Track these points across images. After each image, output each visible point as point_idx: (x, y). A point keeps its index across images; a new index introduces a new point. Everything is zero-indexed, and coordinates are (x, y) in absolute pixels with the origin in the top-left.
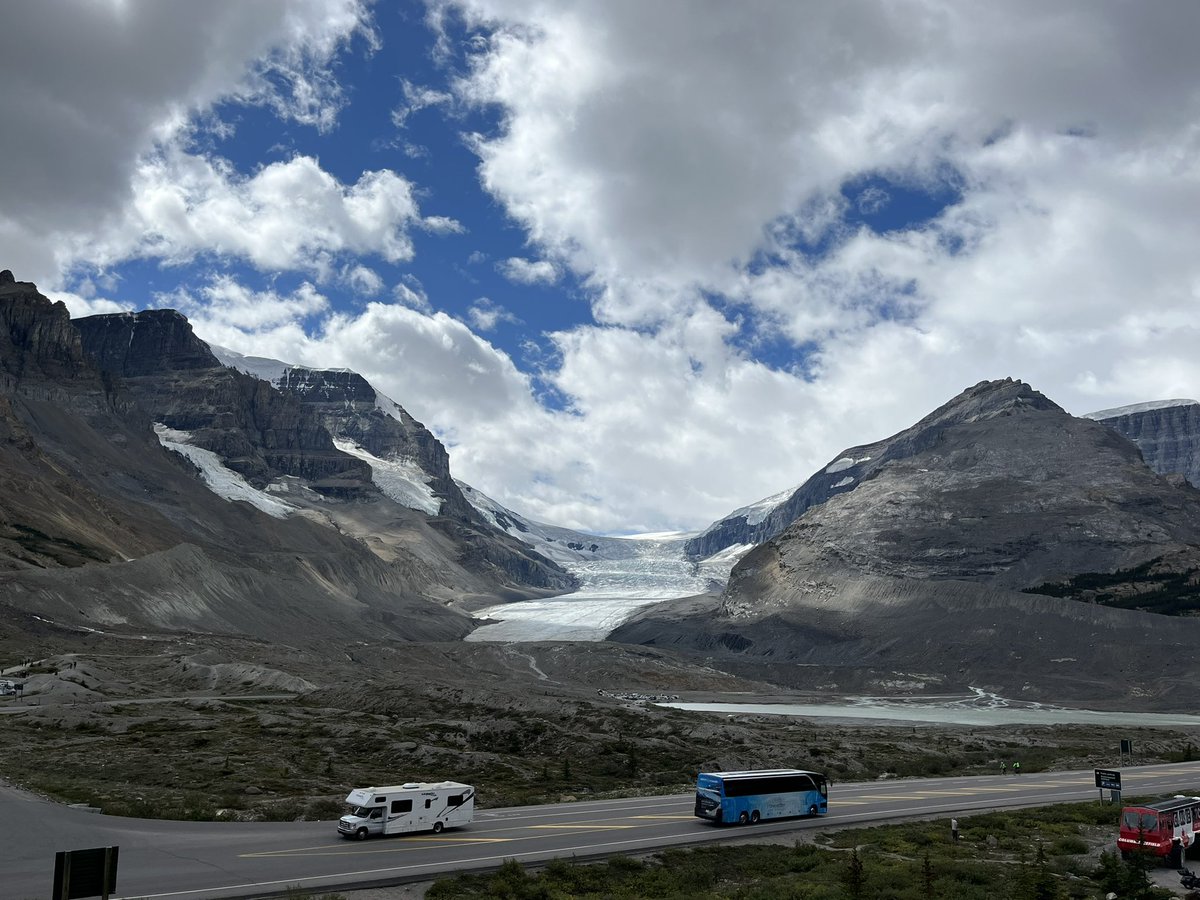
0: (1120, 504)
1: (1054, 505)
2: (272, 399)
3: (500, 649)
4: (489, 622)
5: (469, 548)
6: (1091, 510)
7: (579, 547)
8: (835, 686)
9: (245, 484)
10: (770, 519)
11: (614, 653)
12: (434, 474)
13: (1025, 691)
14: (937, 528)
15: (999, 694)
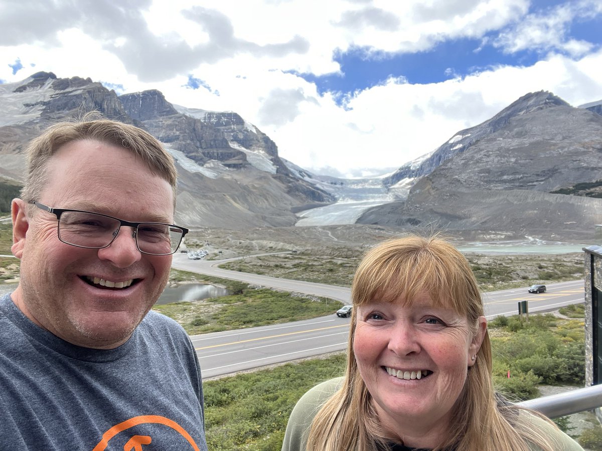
0: (598, 149)
1: (566, 152)
2: (202, 127)
3: (315, 229)
4: (303, 218)
5: (290, 187)
6: (584, 153)
7: (335, 184)
8: (462, 238)
9: (196, 165)
10: (422, 166)
11: (364, 229)
12: (272, 155)
13: (553, 237)
14: (508, 166)
15: (541, 238)
